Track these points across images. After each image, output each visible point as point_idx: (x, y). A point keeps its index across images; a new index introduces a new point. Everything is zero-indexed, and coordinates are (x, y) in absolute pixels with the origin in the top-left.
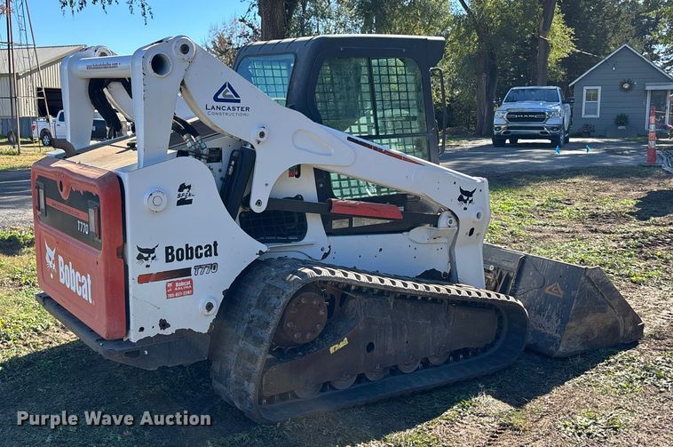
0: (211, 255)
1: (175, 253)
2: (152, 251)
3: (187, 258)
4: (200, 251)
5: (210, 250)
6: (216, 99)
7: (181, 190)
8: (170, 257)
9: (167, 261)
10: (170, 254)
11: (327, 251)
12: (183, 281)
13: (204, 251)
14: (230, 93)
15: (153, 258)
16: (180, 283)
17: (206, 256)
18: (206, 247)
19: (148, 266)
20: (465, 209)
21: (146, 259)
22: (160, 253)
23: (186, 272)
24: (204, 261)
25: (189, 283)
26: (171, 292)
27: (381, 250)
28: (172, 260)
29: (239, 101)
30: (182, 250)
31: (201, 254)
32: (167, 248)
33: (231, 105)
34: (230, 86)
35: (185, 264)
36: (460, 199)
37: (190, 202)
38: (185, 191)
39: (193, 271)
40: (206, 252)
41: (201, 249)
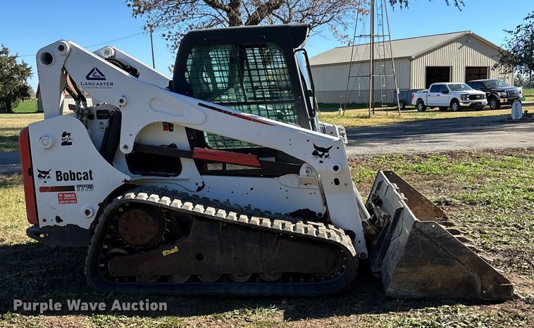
0: (88, 179)
1: (62, 175)
2: (47, 173)
3: (71, 179)
4: (80, 176)
5: (87, 175)
6: (88, 78)
7: (63, 136)
8: (59, 178)
9: (58, 180)
10: (59, 176)
11: (201, 185)
12: (70, 194)
13: (82, 176)
14: (98, 74)
15: (48, 177)
16: (67, 195)
17: (84, 179)
18: (84, 173)
19: (45, 182)
20: (321, 162)
21: (44, 177)
22: (53, 174)
23: (72, 188)
24: (83, 182)
25: (73, 195)
26: (62, 200)
27: (252, 189)
28: (61, 180)
29: (105, 79)
30: (67, 174)
31: (81, 178)
32: (57, 172)
33: (99, 82)
34: (97, 70)
35: (69, 183)
36: (315, 154)
37: (70, 144)
38: (67, 137)
39: (76, 188)
40: (84, 177)
41: (81, 174)
